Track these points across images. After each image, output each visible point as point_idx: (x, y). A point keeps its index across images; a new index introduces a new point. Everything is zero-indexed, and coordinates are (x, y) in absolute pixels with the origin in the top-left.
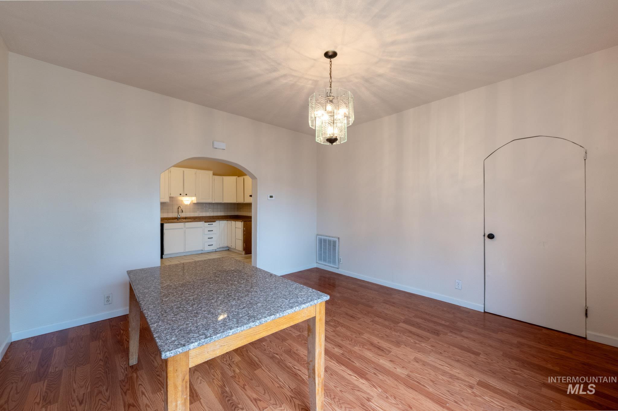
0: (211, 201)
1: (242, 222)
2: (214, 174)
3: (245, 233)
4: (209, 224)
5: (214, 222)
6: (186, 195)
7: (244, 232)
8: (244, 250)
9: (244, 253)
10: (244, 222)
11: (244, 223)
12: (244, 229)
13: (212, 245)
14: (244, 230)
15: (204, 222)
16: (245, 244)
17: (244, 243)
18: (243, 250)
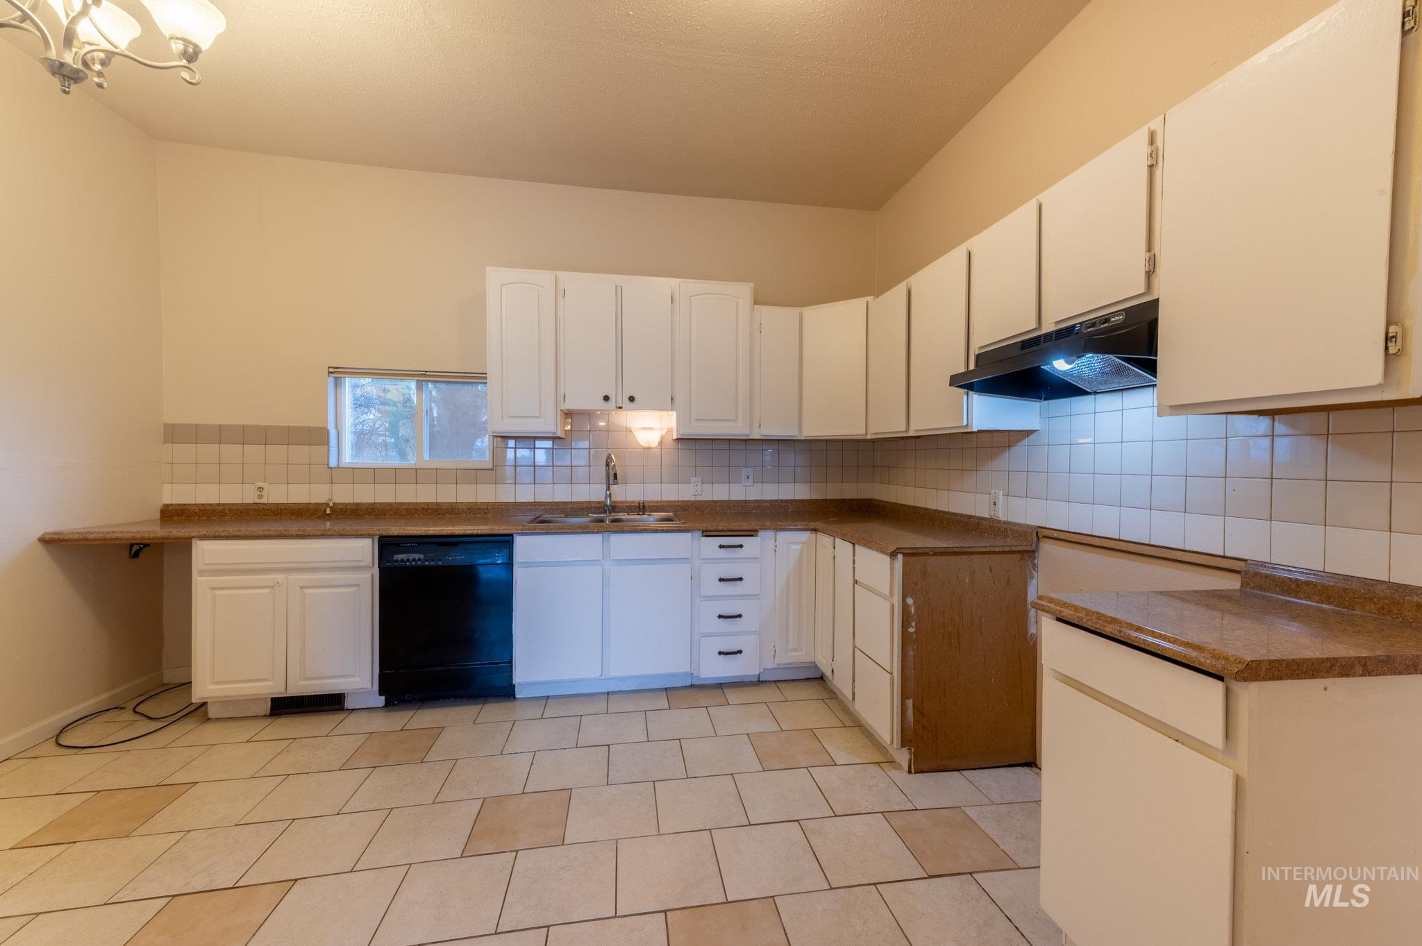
0: (747, 432)
1: (893, 555)
2: (757, 302)
3: (912, 630)
4: (721, 547)
5: (751, 533)
6: (632, 399)
7: (905, 625)
8: (903, 745)
9: (903, 757)
10: (904, 555)
11: (905, 564)
12: (910, 601)
13: (740, 652)
14: (905, 606)
15: (699, 533)
16: (910, 703)
17: (904, 697)
18: (897, 741)
